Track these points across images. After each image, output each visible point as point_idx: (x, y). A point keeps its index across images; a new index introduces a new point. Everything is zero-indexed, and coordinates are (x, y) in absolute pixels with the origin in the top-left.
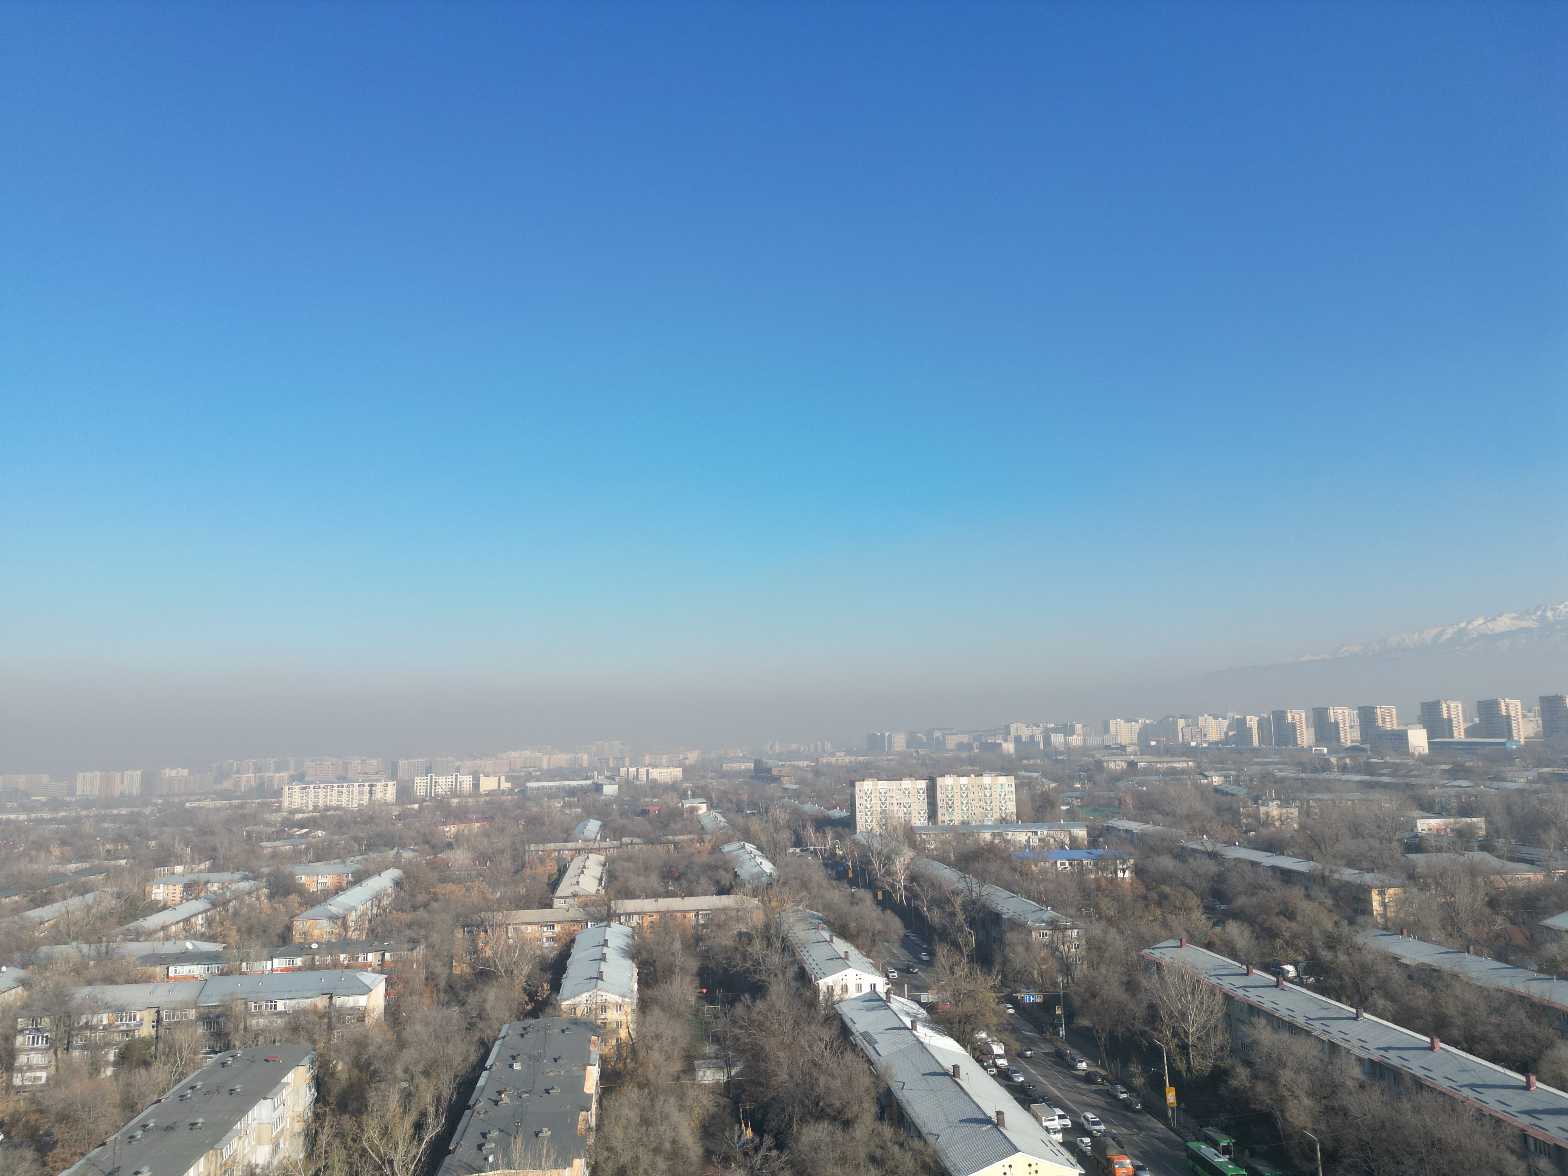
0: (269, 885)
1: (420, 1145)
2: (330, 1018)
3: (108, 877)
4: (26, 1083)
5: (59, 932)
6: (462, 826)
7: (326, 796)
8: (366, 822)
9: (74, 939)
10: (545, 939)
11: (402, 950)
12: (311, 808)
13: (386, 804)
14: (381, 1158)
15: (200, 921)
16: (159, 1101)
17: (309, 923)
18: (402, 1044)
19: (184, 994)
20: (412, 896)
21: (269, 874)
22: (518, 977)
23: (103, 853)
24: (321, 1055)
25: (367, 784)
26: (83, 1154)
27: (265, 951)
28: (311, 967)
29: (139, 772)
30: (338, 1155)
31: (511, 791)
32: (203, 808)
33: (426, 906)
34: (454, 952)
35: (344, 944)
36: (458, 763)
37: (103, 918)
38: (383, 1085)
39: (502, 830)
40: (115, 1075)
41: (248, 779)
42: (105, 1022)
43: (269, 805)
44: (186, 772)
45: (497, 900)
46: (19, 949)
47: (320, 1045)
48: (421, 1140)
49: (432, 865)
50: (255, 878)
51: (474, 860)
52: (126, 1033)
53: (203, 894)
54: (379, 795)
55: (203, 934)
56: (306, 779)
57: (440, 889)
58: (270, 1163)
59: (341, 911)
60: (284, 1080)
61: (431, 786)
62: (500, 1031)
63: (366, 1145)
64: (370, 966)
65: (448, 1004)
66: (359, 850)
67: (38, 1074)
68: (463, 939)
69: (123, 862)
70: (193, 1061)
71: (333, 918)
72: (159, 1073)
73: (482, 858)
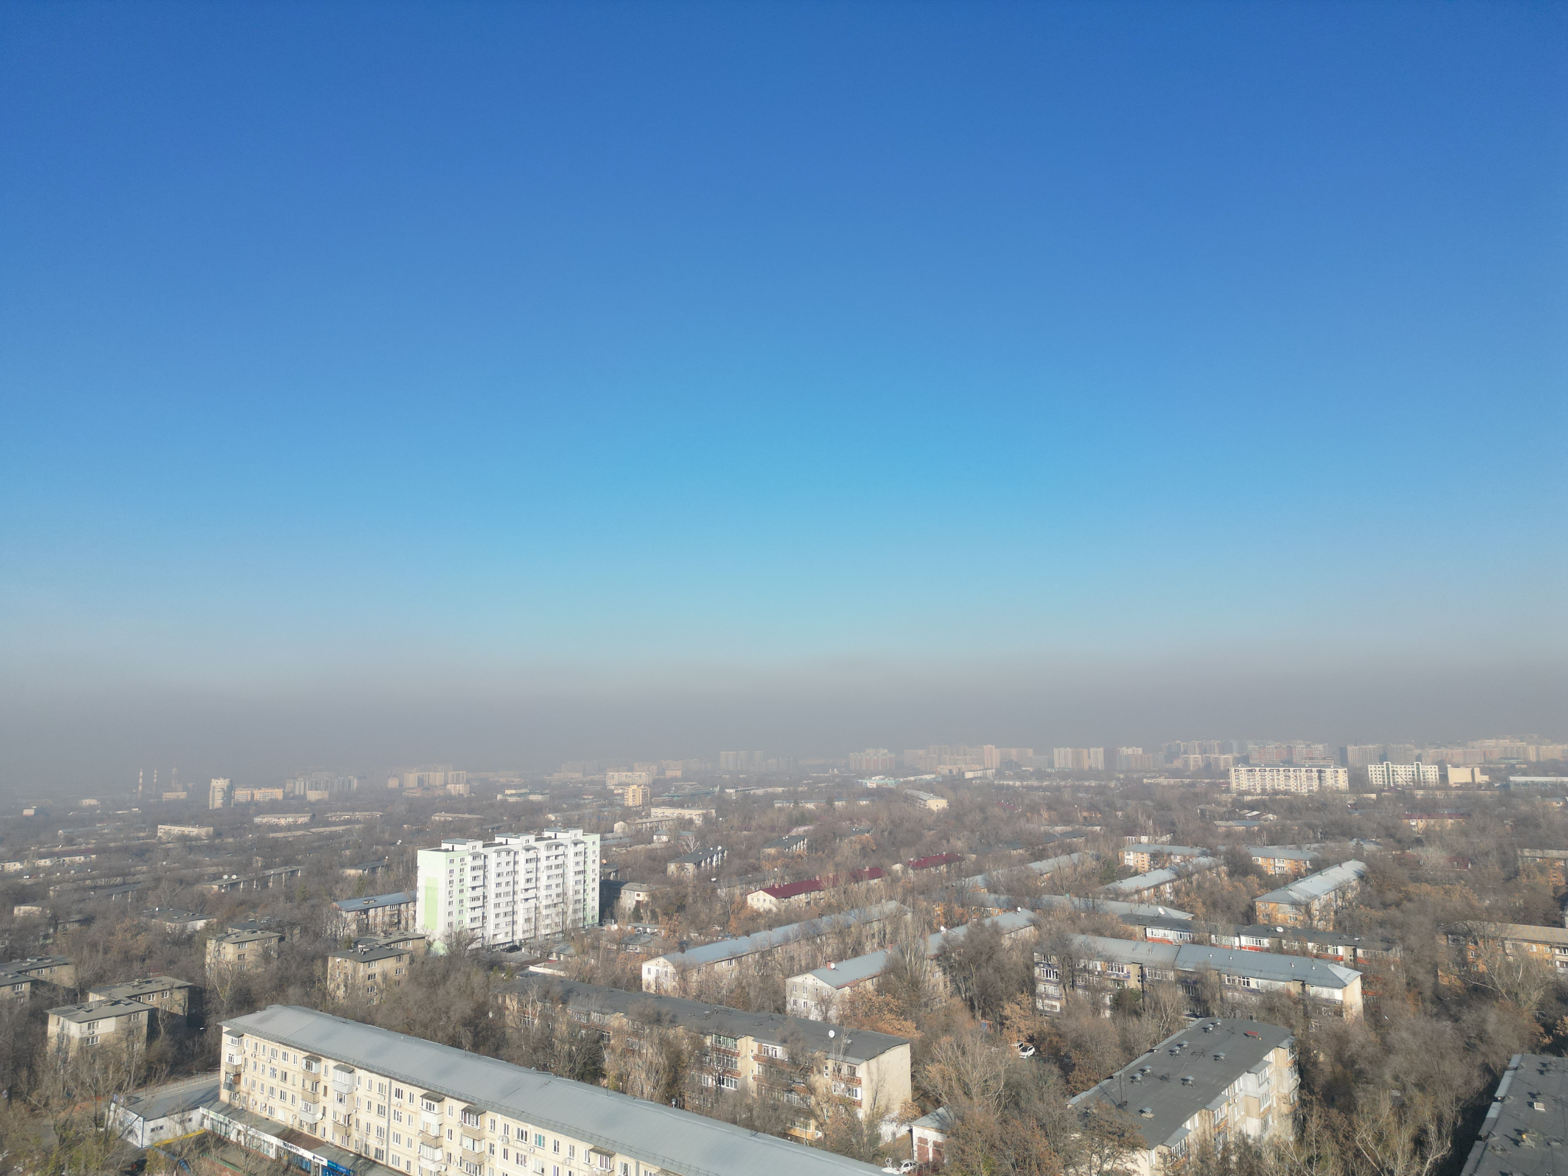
0: (1228, 863)
1: (1423, 1163)
2: (1305, 1006)
3: (1087, 841)
4: (1046, 1009)
5: (1055, 884)
6: (1432, 822)
7: (1273, 780)
8: (1318, 809)
9: (1068, 892)
10: (1558, 963)
11: (1375, 948)
12: (1259, 791)
13: (1338, 791)
14: (1379, 1165)
15: (1168, 890)
16: (1152, 1051)
17: (1272, 905)
18: (1388, 1049)
19: (1161, 955)
20: (1380, 892)
21: (1226, 853)
22: (1525, 1002)
23: (1081, 819)
24: (1300, 1041)
25: (1314, 769)
26: (1096, 1082)
27: (1232, 927)
28: (1280, 950)
29: (1102, 749)
30: (1330, 1148)
31: (1489, 786)
32: (1158, 784)
33: (1398, 905)
34: (1438, 960)
35: (1311, 933)
36: (1417, 752)
37: (1087, 876)
38: (1371, 1087)
39: (1483, 830)
40: (1113, 1018)
41: (1195, 759)
42: (1099, 969)
43: (1218, 785)
44: (1140, 751)
45: (1487, 909)
46: (1028, 894)
47: (1299, 1031)
48: (1424, 1159)
49: (1400, 861)
50: (1213, 855)
51: (1451, 860)
52: (1118, 982)
53: (1167, 865)
54: (1329, 781)
55: (1172, 902)
56: (1251, 762)
57: (1412, 887)
58: (1261, 1138)
59: (1303, 899)
60: (1266, 1058)
61: (1388, 775)
62: (1509, 1060)
63: (1360, 1146)
64: (1342, 960)
65: (1437, 1016)
66: (1315, 837)
67: (1054, 1003)
68: (1448, 947)
69: (1098, 828)
70: (1177, 1020)
71: (1295, 904)
72: (1148, 1025)
73: (1461, 858)
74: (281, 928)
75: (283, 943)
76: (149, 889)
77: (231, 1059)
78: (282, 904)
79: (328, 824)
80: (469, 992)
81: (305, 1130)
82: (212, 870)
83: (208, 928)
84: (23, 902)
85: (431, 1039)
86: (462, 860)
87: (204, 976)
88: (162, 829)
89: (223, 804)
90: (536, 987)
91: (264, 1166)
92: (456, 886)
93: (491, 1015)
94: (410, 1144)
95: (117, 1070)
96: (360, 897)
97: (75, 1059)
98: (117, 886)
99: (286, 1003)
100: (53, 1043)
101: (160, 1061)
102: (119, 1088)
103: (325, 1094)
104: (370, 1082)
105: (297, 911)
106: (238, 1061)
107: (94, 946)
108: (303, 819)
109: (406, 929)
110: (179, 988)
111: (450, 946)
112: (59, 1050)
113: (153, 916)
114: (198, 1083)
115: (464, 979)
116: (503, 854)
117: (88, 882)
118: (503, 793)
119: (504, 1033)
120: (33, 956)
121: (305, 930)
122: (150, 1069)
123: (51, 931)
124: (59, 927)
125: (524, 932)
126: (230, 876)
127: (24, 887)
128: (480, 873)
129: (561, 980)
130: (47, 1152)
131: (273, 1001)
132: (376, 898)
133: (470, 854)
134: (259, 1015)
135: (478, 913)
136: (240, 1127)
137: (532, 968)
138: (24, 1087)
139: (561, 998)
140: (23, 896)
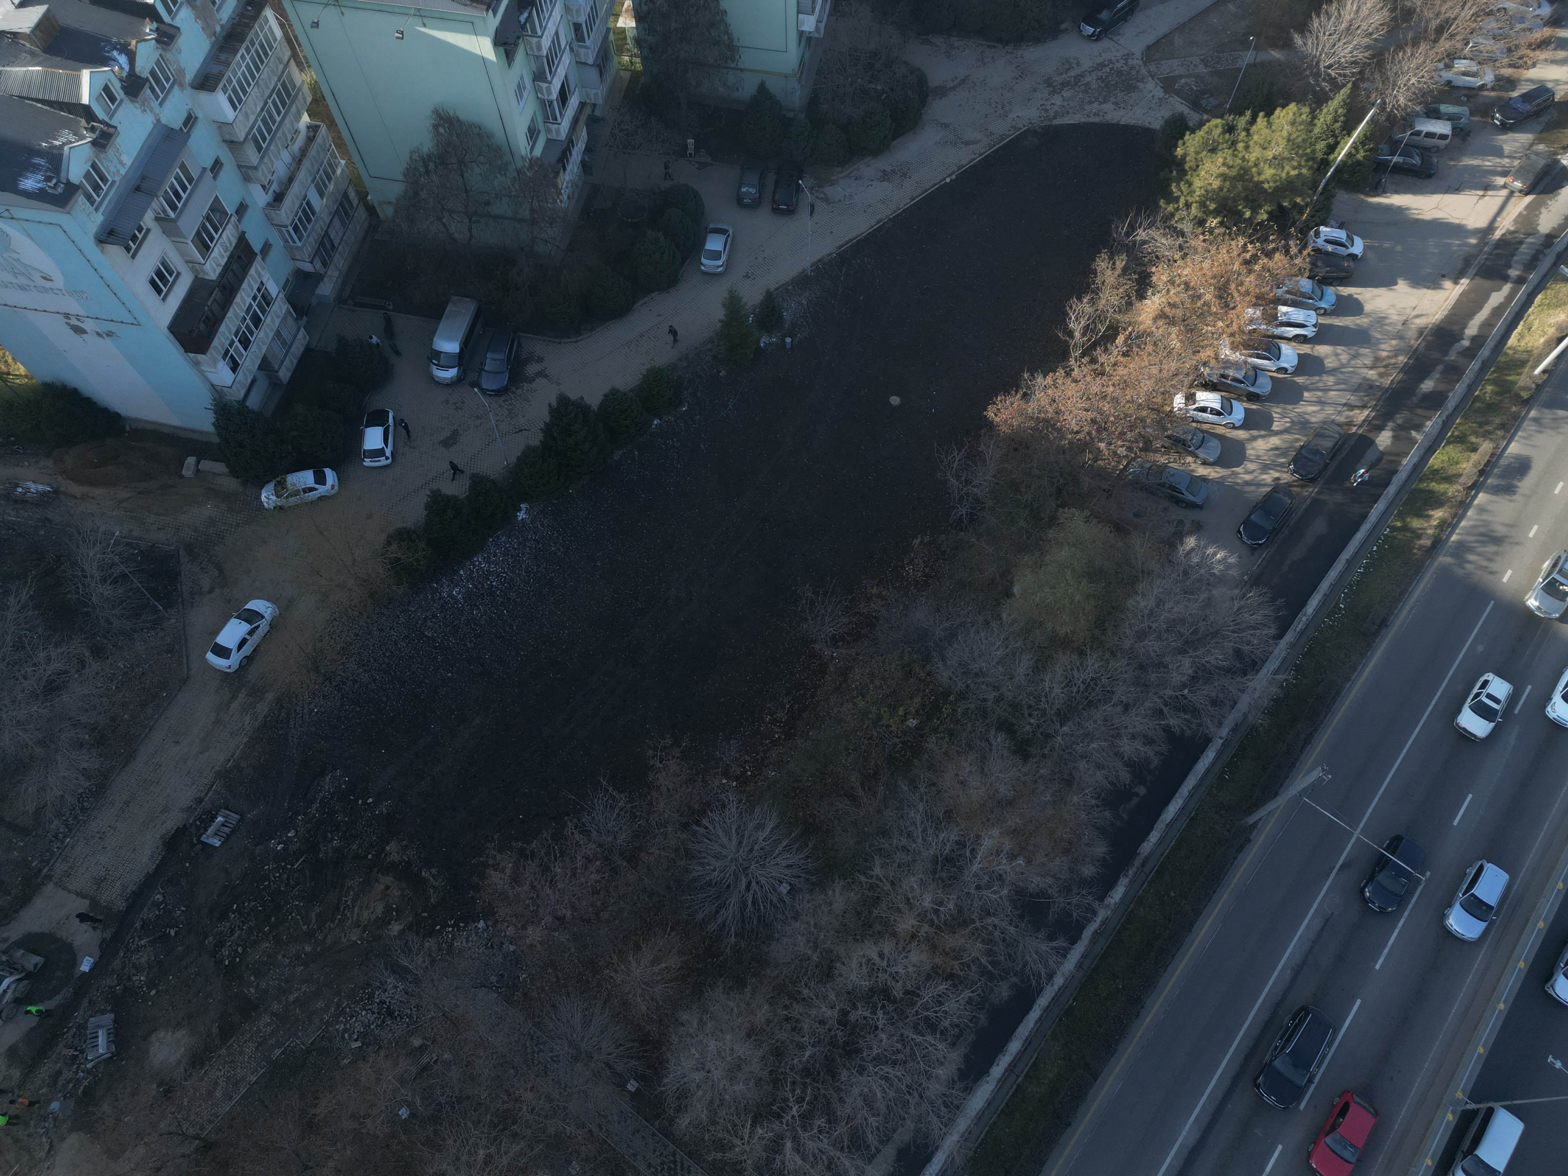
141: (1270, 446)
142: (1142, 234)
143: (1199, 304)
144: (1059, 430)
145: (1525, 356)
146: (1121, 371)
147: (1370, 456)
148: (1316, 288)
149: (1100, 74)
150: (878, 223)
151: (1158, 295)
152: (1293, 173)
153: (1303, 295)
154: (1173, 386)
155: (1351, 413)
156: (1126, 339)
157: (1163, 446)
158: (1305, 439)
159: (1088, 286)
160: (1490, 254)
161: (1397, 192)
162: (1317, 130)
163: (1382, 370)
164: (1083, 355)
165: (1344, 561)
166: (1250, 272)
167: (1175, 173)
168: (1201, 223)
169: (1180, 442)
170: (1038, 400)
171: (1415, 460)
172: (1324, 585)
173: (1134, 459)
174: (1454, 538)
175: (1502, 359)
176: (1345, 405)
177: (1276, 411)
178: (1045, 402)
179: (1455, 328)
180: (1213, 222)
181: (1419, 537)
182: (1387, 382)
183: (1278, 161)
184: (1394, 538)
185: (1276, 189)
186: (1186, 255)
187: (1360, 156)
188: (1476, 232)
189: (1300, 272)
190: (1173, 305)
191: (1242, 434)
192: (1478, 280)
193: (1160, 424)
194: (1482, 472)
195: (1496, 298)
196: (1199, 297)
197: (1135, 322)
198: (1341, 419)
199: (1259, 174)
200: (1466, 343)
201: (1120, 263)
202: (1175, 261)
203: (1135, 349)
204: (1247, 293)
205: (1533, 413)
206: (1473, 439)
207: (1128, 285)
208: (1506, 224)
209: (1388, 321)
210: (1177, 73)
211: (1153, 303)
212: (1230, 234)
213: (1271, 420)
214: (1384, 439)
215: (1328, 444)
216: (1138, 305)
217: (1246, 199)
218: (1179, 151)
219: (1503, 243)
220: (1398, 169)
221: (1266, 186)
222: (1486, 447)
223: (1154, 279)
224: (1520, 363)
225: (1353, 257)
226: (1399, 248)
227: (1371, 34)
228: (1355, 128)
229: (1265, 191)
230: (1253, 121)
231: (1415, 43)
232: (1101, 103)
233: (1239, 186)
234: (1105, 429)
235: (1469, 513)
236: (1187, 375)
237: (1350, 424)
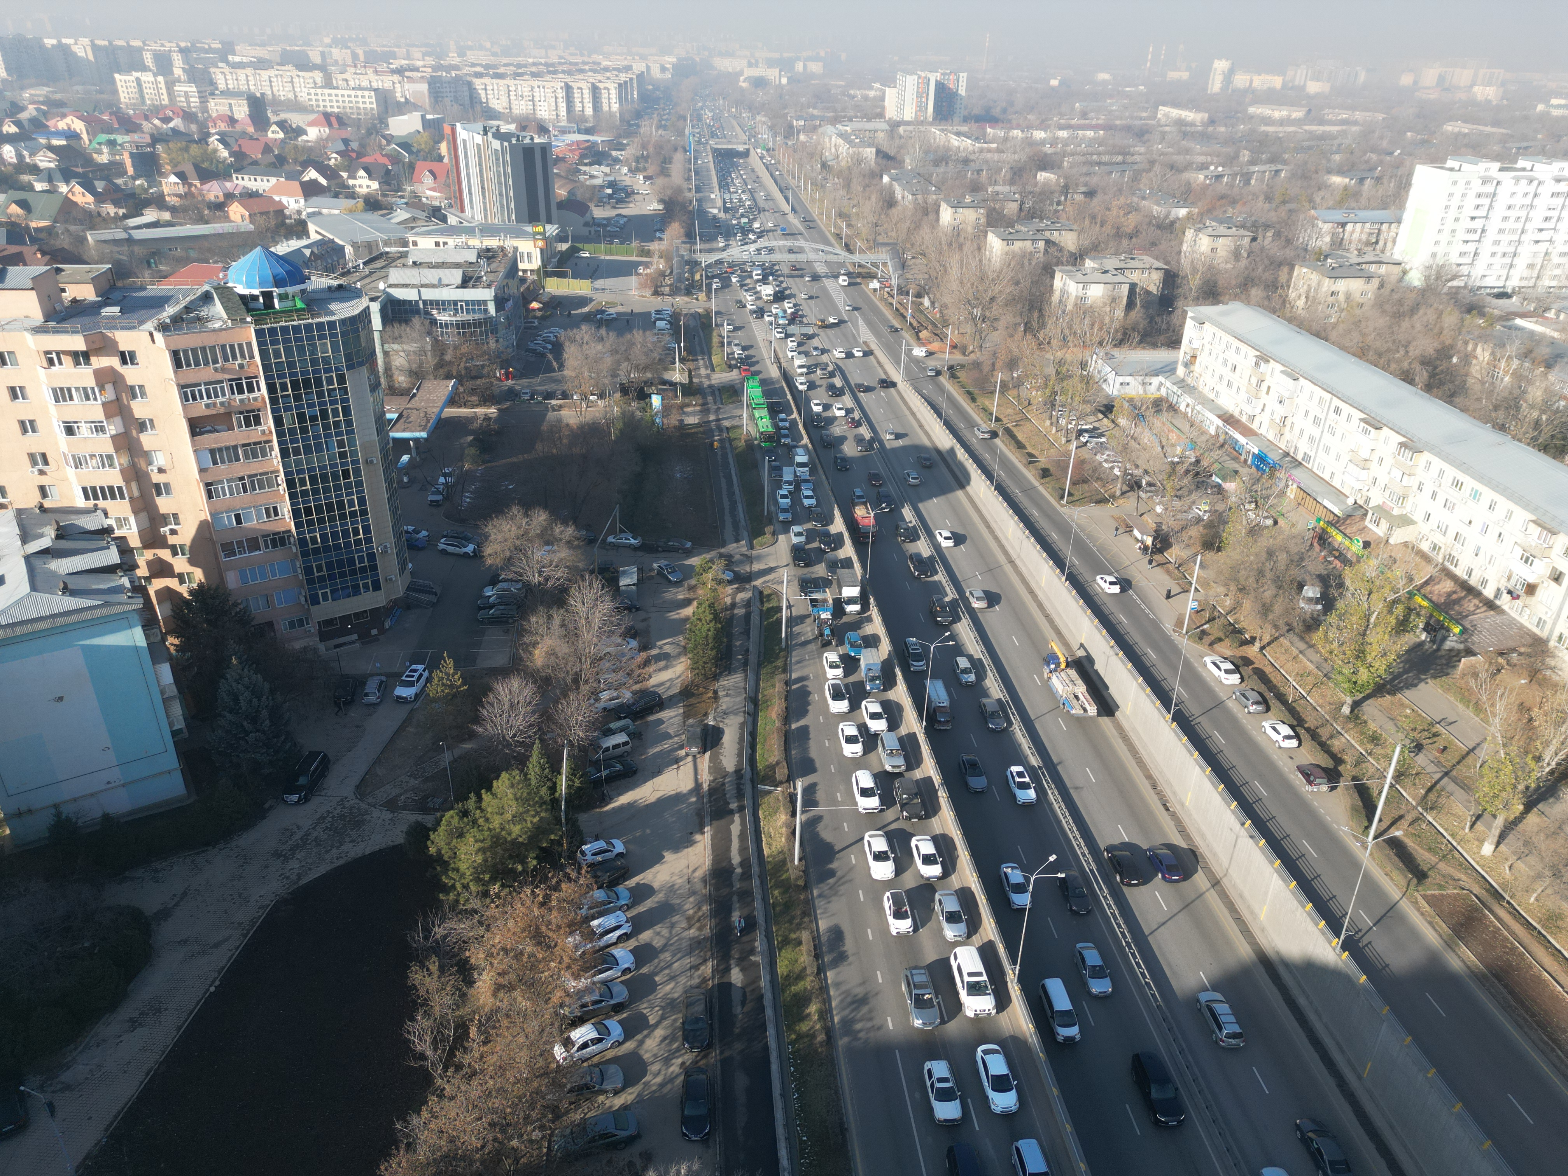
74: (1255, 228)
75: (1254, 244)
76: (1144, 171)
77: (1190, 342)
78: (1260, 204)
79: (1322, 122)
80: (1436, 331)
81: (1244, 419)
82: (1201, 159)
83: (1189, 216)
84: (1044, 167)
85: (1383, 369)
86: (1468, 183)
87: (1178, 262)
88: (1163, 110)
89: (1221, 89)
90: (1517, 343)
91: (1204, 438)
92: (1453, 213)
93: (1455, 360)
94: (1338, 457)
95: (1101, 329)
96: (1341, 208)
97: (1071, 312)
98: (1117, 164)
99: (1248, 302)
100: (1056, 296)
101: (1134, 329)
102: (1101, 344)
103: (1268, 393)
104: (1312, 393)
105: (1273, 214)
106: (1196, 344)
107: (1093, 218)
108: (1298, 114)
109: (1383, 251)
110: (1157, 269)
111: (1427, 278)
112: (1060, 301)
113: (1144, 198)
114: (1161, 355)
115: (1435, 317)
116: (1524, 182)
117: (1095, 157)
118: (1547, 102)
119: (1465, 382)
120: (1048, 219)
121: (1278, 235)
122: (1125, 334)
123: (1063, 198)
124: (1069, 196)
125: (1522, 279)
126: (1216, 168)
127: (1046, 154)
128: (1486, 201)
129: (1553, 342)
130: (1047, 379)
131: (1236, 297)
132: (1358, 212)
133: (1480, 178)
134: (1220, 308)
135: (1471, 248)
136: (1189, 400)
137: (1519, 322)
138: (1035, 325)
139: (1546, 361)
140: (1044, 163)
141: (658, 1040)
142: (439, 931)
143: (525, 959)
144: (464, 1158)
145: (781, 857)
146: (492, 1059)
147: (736, 997)
148: (610, 893)
149: (323, 826)
150: (147, 1074)
151: (484, 973)
152: (536, 820)
153: (603, 903)
154: (545, 1043)
155: (700, 972)
156: (479, 1028)
157: (571, 1104)
158: (680, 1015)
159: (414, 1002)
160: (710, 802)
161: (620, 794)
162: (533, 782)
163: (698, 925)
164: (446, 1068)
165: (779, 1097)
166: (550, 909)
167: (438, 868)
168: (485, 894)
169: (582, 1089)
170: (425, 1142)
171: (768, 977)
172: (780, 1131)
173: (551, 1135)
174: (836, 1019)
175: (769, 867)
176: (691, 968)
177: (643, 1007)
178: (433, 1139)
179: (724, 864)
180: (495, 888)
181: (814, 1036)
182: (707, 931)
183: (518, 818)
184: (799, 1050)
185: (530, 838)
186: (488, 926)
187: (577, 783)
188: (691, 792)
189: (589, 888)
190: (502, 974)
191: (630, 1046)
192: (716, 823)
193: (556, 1085)
194: (817, 957)
195: (735, 828)
196: (522, 953)
197: (478, 1008)
198: (695, 981)
199: (510, 834)
200: (739, 870)
201: (433, 965)
202: (483, 937)
203: (492, 1032)
204: (559, 927)
205: (816, 892)
206: (793, 936)
207: (452, 981)
208: (706, 778)
209: (676, 887)
210: (394, 794)
211: (484, 982)
212: (515, 890)
213: (645, 1018)
214: (736, 976)
215: (699, 1008)
216: (471, 992)
217: (511, 857)
218: (432, 850)
219: (712, 791)
220: (610, 779)
221: (520, 840)
222: (805, 936)
223: (473, 961)
224: (782, 863)
225: (620, 855)
226: (648, 831)
227: (530, 703)
228: (561, 767)
229: (522, 843)
230: (480, 799)
231: (565, 696)
232: (338, 848)
233: (499, 850)
234: (508, 1125)
235: (832, 993)
236: (552, 1024)
237: (704, 980)
